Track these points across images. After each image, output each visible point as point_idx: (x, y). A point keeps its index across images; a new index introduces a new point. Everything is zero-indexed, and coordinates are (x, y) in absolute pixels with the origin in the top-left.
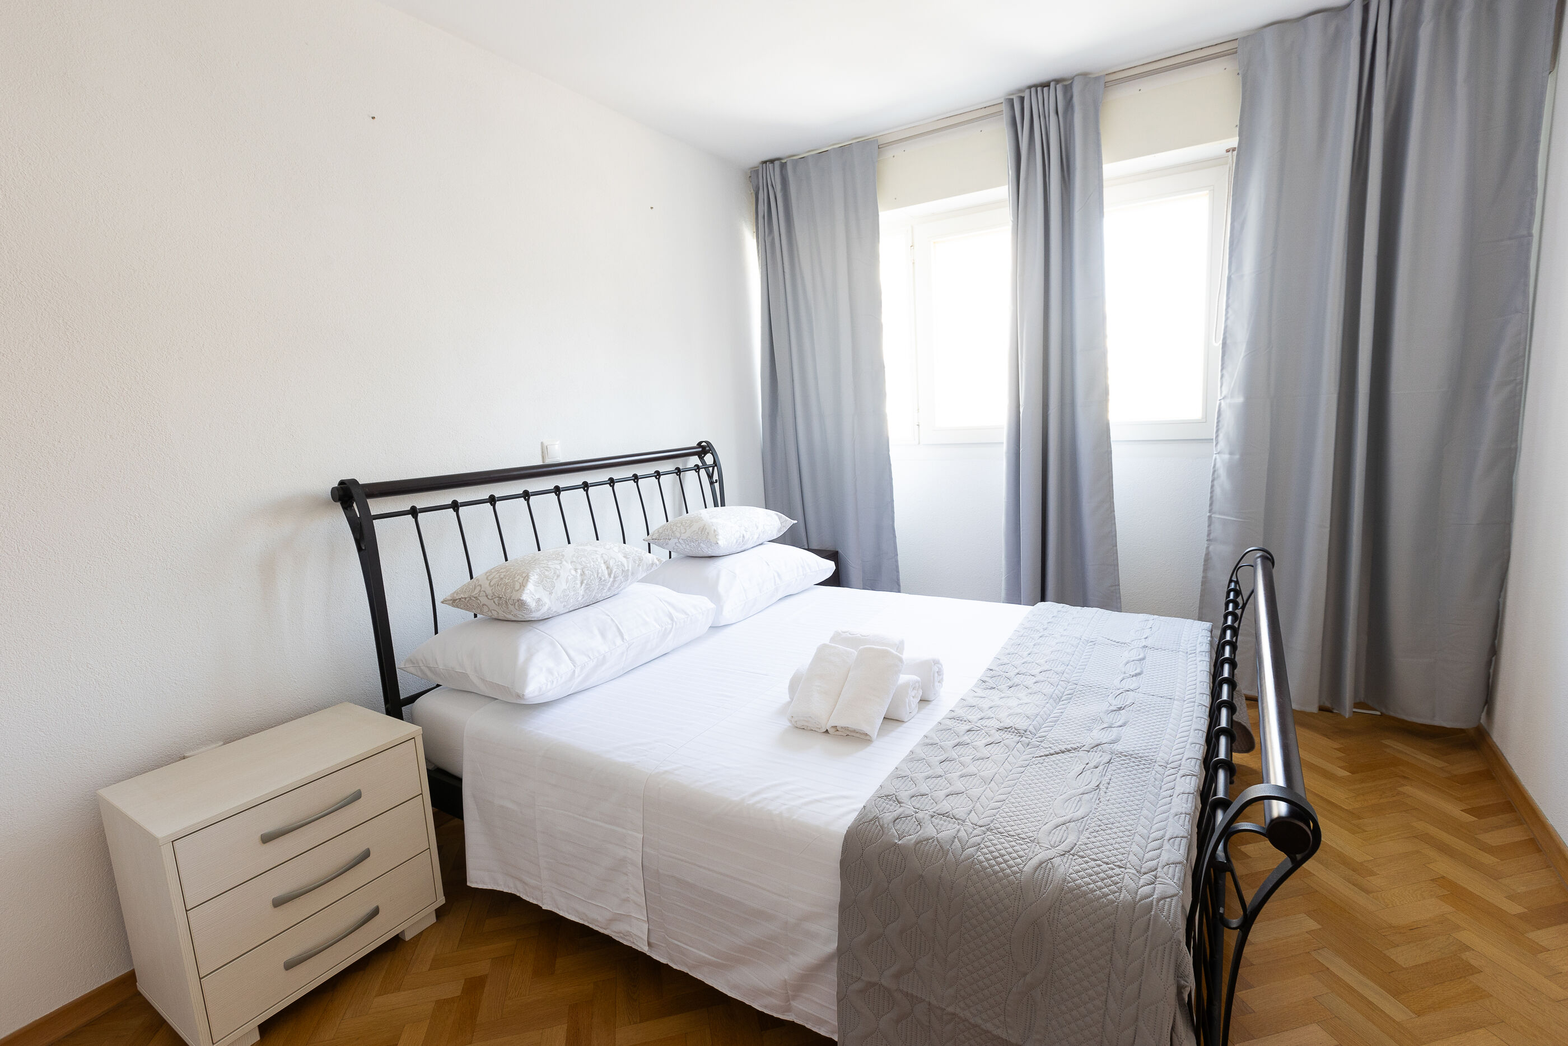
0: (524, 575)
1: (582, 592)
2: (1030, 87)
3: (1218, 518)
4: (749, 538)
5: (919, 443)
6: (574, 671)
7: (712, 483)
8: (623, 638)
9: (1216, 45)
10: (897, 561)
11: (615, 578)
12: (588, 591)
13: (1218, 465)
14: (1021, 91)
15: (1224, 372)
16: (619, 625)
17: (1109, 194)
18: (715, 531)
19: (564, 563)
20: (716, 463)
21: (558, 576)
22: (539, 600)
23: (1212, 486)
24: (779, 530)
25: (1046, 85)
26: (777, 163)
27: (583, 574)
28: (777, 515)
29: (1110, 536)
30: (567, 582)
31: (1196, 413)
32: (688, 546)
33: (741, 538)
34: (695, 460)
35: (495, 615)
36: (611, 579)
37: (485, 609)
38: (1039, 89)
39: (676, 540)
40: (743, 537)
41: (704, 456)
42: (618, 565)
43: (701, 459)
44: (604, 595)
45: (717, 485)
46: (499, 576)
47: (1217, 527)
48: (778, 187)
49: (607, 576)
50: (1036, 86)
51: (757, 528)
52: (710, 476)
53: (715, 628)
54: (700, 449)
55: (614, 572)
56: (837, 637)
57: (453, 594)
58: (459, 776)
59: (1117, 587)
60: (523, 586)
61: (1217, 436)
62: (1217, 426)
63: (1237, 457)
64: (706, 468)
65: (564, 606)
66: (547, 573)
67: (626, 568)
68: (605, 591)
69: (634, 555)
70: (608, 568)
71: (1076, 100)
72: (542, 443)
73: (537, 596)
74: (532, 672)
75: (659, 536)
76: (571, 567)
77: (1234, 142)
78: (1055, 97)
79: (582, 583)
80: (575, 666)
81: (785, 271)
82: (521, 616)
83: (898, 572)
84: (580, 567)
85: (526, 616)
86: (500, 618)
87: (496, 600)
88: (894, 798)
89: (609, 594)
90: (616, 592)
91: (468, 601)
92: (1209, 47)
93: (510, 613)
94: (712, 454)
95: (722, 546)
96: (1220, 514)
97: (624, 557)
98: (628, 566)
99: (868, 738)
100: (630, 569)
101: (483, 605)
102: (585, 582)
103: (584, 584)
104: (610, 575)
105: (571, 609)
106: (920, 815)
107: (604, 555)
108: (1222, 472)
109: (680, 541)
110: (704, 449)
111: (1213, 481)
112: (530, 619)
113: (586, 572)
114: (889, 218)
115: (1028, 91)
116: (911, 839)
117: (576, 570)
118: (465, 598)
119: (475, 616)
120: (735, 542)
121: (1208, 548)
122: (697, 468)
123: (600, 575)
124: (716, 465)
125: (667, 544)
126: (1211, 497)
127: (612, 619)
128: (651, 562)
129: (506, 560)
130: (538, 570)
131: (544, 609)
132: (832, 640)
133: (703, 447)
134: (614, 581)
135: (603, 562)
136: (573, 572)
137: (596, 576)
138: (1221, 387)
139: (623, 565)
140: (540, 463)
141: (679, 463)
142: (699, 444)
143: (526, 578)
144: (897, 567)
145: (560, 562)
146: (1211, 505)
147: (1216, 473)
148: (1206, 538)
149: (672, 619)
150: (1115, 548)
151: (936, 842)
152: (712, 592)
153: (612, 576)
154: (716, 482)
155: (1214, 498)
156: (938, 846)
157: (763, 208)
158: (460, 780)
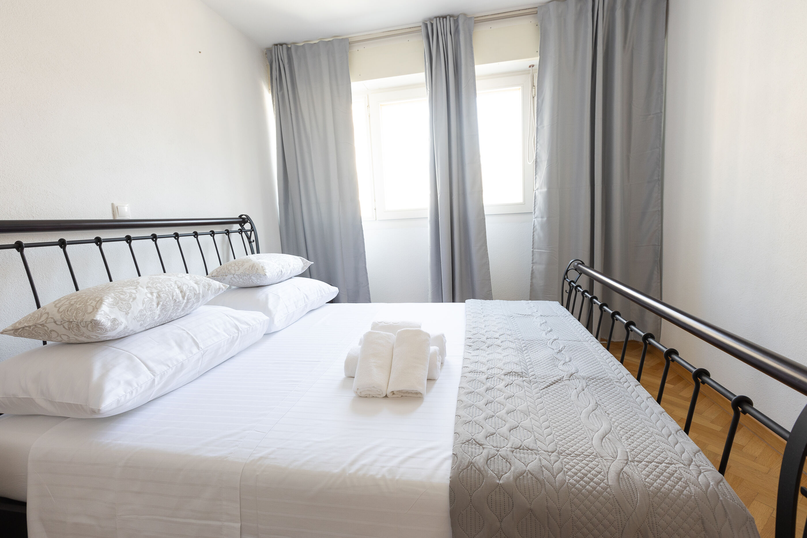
0: (97, 299)
1: (158, 312)
2: (436, 17)
3: (537, 251)
4: (285, 273)
5: (376, 220)
6: (154, 380)
7: (250, 242)
8: (198, 347)
9: (526, 9)
10: (368, 288)
11: (188, 299)
12: (164, 311)
13: (536, 223)
14: (431, 19)
15: (537, 176)
16: (194, 338)
18: (262, 267)
19: (140, 288)
20: (253, 229)
21: (134, 299)
22: (115, 320)
23: (533, 235)
24: (303, 269)
25: (445, 17)
26: (284, 46)
27: (159, 296)
28: (301, 258)
29: (486, 264)
30: (143, 304)
31: (520, 200)
32: (241, 280)
33: (280, 272)
34: (237, 227)
35: (65, 339)
36: (185, 301)
37: (54, 335)
38: (441, 19)
39: (232, 276)
40: (282, 272)
41: (244, 225)
42: (190, 290)
43: (242, 226)
44: (178, 314)
45: (254, 244)
46: (70, 303)
47: (537, 256)
48: (286, 61)
49: (181, 298)
50: (439, 17)
51: (290, 266)
52: (249, 238)
53: (267, 335)
54: (241, 220)
55: (187, 295)
56: (375, 326)
57: (16, 323)
58: (24, 501)
59: (490, 292)
60: (96, 309)
61: (535, 209)
62: (535, 204)
63: (545, 219)
64: (246, 232)
65: (141, 325)
66: (122, 296)
67: (198, 292)
68: (180, 311)
69: (203, 282)
70: (181, 292)
71: (461, 27)
72: (112, 204)
73: (113, 317)
74: (109, 386)
75: (217, 274)
76: (147, 291)
77: (536, 60)
78: (449, 24)
79: (158, 304)
80: (154, 375)
81: (292, 113)
82: (95, 337)
83: (369, 293)
84: (156, 291)
85: (100, 336)
86: (71, 342)
87: (66, 325)
89: (183, 313)
90: (188, 312)
91: (33, 329)
92: (523, 10)
93: (82, 335)
94: (250, 223)
95: (269, 277)
96: (538, 249)
97: (195, 283)
98: (199, 291)
100: (201, 292)
101: (51, 331)
102: (161, 303)
103: (160, 306)
104: (183, 297)
105: (147, 328)
107: (177, 282)
108: (538, 227)
109: (235, 276)
110: (243, 220)
111: (533, 232)
112: (105, 339)
113: (162, 295)
114: (356, 86)
115: (435, 20)
117: (152, 293)
118: (30, 327)
119: (45, 343)
120: (276, 274)
121: (532, 267)
122: (240, 231)
123: (174, 297)
124: (253, 230)
125: (224, 279)
126: (533, 241)
127: (187, 333)
128: (218, 287)
129: (77, 289)
130: (113, 295)
131: (121, 328)
132: (372, 329)
133: (243, 219)
134: (187, 302)
135: (176, 287)
136: (149, 295)
137: (171, 298)
138: (535, 184)
139: (194, 289)
140: (111, 218)
141: (227, 227)
142: (240, 216)
143: (100, 302)
145: (135, 287)
146: (533, 245)
147: (535, 228)
148: (531, 262)
149: (238, 329)
150: (488, 270)
152: (264, 308)
153: (186, 298)
154: (253, 241)
155: (535, 241)
157: (275, 73)
158: (26, 504)
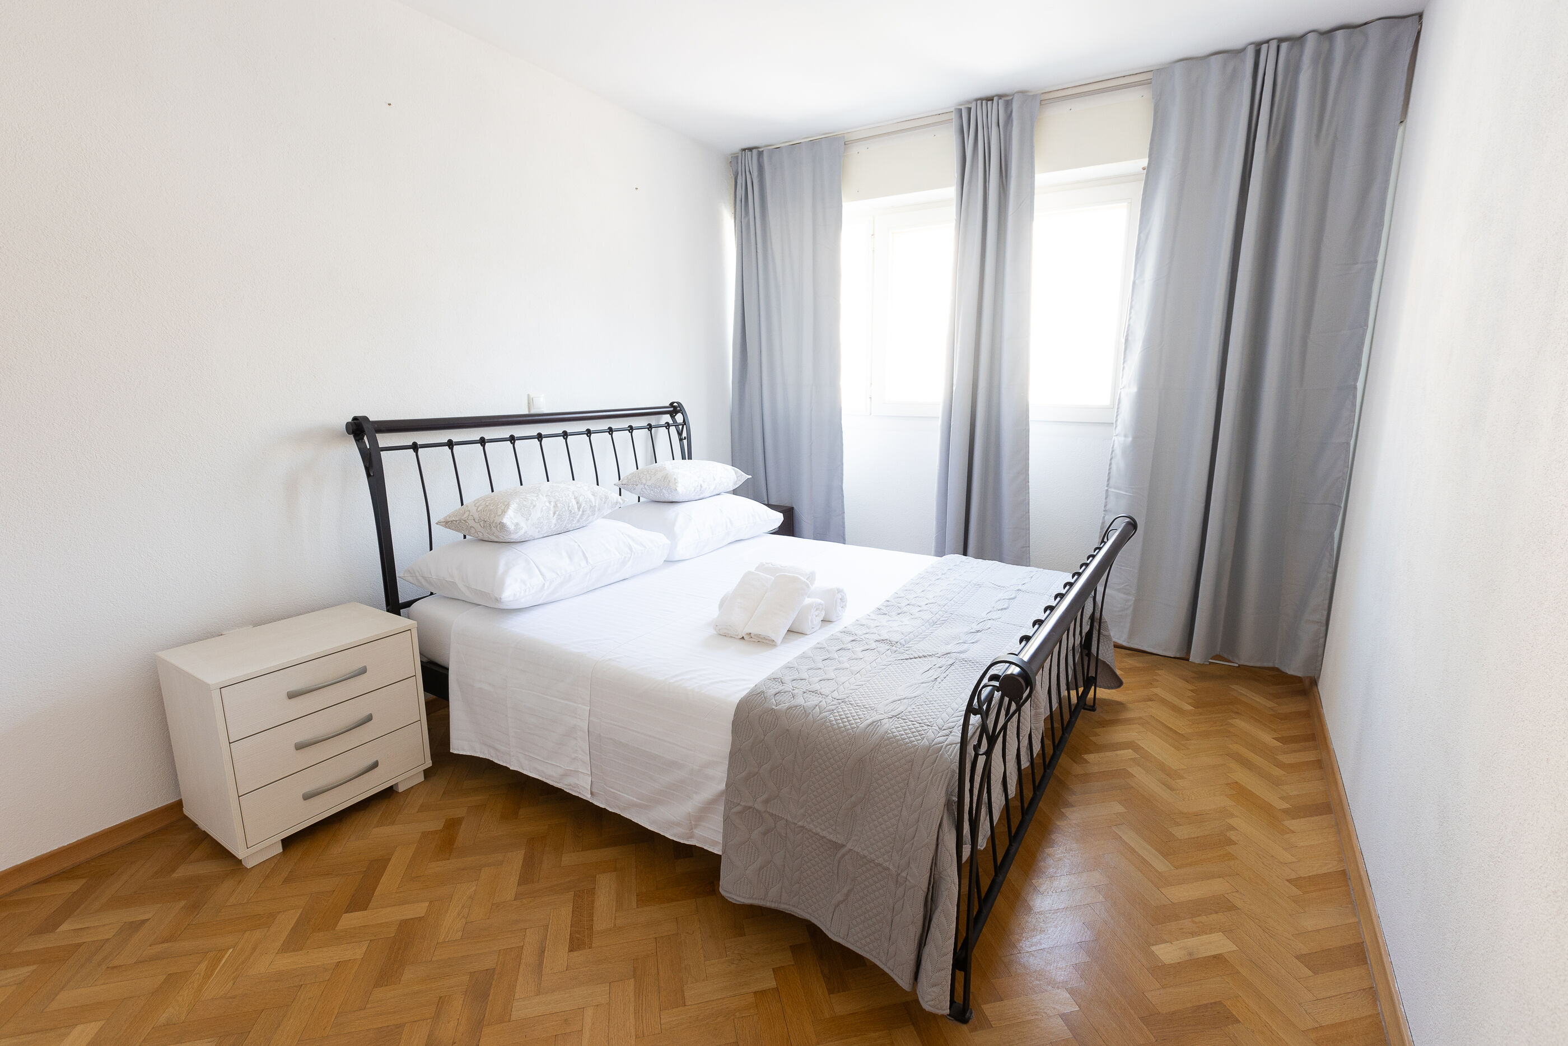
0: (506, 504)
1: (554, 521)
2: (977, 100)
3: (1113, 492)
4: (706, 488)
5: (870, 414)
6: (544, 584)
7: (681, 440)
8: (587, 561)
9: (1136, 74)
10: (843, 518)
11: (583, 511)
12: (559, 521)
13: (1116, 445)
14: (969, 102)
15: (1125, 365)
16: (585, 552)
17: (1040, 200)
18: (675, 479)
19: (540, 496)
20: (684, 423)
21: (534, 506)
22: (517, 524)
23: (1110, 464)
24: (735, 483)
25: (990, 99)
26: (755, 151)
27: (556, 506)
28: (734, 469)
29: (1023, 505)
30: (541, 512)
31: (1105, 400)
32: (652, 492)
33: (699, 487)
34: (667, 418)
35: (481, 536)
36: (580, 513)
37: (473, 531)
38: (984, 102)
39: (642, 486)
40: (701, 486)
41: (675, 415)
42: (586, 501)
43: (673, 417)
44: (573, 525)
45: (685, 442)
46: (485, 503)
47: (1112, 499)
48: (755, 174)
49: (576, 510)
50: (982, 99)
51: (715, 479)
52: (680, 434)
53: (669, 562)
54: (672, 409)
55: (583, 506)
56: (761, 567)
57: (446, 517)
58: (446, 666)
59: (1028, 548)
60: (504, 512)
61: (1116, 421)
62: (1117, 412)
63: (1130, 439)
64: (676, 426)
65: (539, 532)
66: (525, 503)
67: (594, 504)
68: (574, 522)
69: (601, 494)
70: (577, 503)
71: (1015, 115)
72: (528, 395)
73: (516, 521)
74: (509, 581)
75: (628, 482)
76: (546, 500)
77: (1145, 162)
78: (997, 109)
79: (554, 513)
80: (545, 580)
81: (758, 251)
82: (502, 538)
83: (844, 528)
84: (553, 500)
85: (506, 537)
86: (485, 539)
87: (482, 523)
88: (780, 681)
89: (578, 525)
90: (584, 524)
91: (459, 523)
92: (1130, 75)
93: (493, 534)
94: (682, 413)
95: (681, 493)
96: (1115, 488)
97: (592, 495)
98: (595, 503)
99: (774, 643)
100: (597, 505)
101: (471, 527)
102: (557, 513)
103: (556, 515)
104: (579, 509)
105: (545, 536)
106: (796, 692)
107: (575, 492)
108: (1118, 452)
109: (646, 486)
110: (675, 409)
111: (1111, 459)
112: (509, 540)
113: (559, 505)
114: (850, 208)
115: (974, 104)
116: (784, 706)
117: (550, 502)
118: (456, 521)
119: (465, 537)
120: (693, 490)
121: (1104, 517)
122: (668, 426)
123: (570, 508)
124: (685, 424)
125: (634, 489)
126: (1109, 473)
127: (579, 546)
128: (615, 501)
129: (493, 491)
130: (518, 500)
131: (522, 532)
132: (757, 569)
133: (675, 407)
134: (583, 514)
135: (573, 497)
136: (547, 504)
137: (567, 509)
138: (1122, 378)
139: (590, 501)
140: (526, 412)
141: (653, 420)
142: (672, 404)
143: (508, 506)
144: (844, 523)
145: (536, 495)
146: (1109, 480)
147: (1114, 453)
148: (1103, 509)
149: (631, 549)
150: (1027, 514)
151: (802, 708)
152: (669, 531)
153: (581, 510)
154: (685, 439)
155: (1111, 474)
156: (803, 711)
157: (740, 192)
158: (448, 669)
